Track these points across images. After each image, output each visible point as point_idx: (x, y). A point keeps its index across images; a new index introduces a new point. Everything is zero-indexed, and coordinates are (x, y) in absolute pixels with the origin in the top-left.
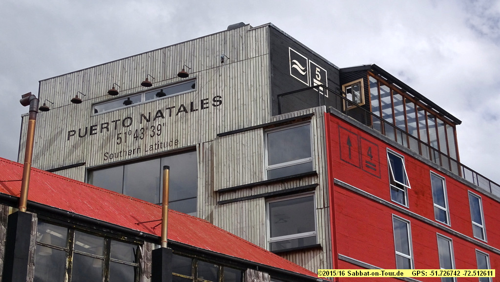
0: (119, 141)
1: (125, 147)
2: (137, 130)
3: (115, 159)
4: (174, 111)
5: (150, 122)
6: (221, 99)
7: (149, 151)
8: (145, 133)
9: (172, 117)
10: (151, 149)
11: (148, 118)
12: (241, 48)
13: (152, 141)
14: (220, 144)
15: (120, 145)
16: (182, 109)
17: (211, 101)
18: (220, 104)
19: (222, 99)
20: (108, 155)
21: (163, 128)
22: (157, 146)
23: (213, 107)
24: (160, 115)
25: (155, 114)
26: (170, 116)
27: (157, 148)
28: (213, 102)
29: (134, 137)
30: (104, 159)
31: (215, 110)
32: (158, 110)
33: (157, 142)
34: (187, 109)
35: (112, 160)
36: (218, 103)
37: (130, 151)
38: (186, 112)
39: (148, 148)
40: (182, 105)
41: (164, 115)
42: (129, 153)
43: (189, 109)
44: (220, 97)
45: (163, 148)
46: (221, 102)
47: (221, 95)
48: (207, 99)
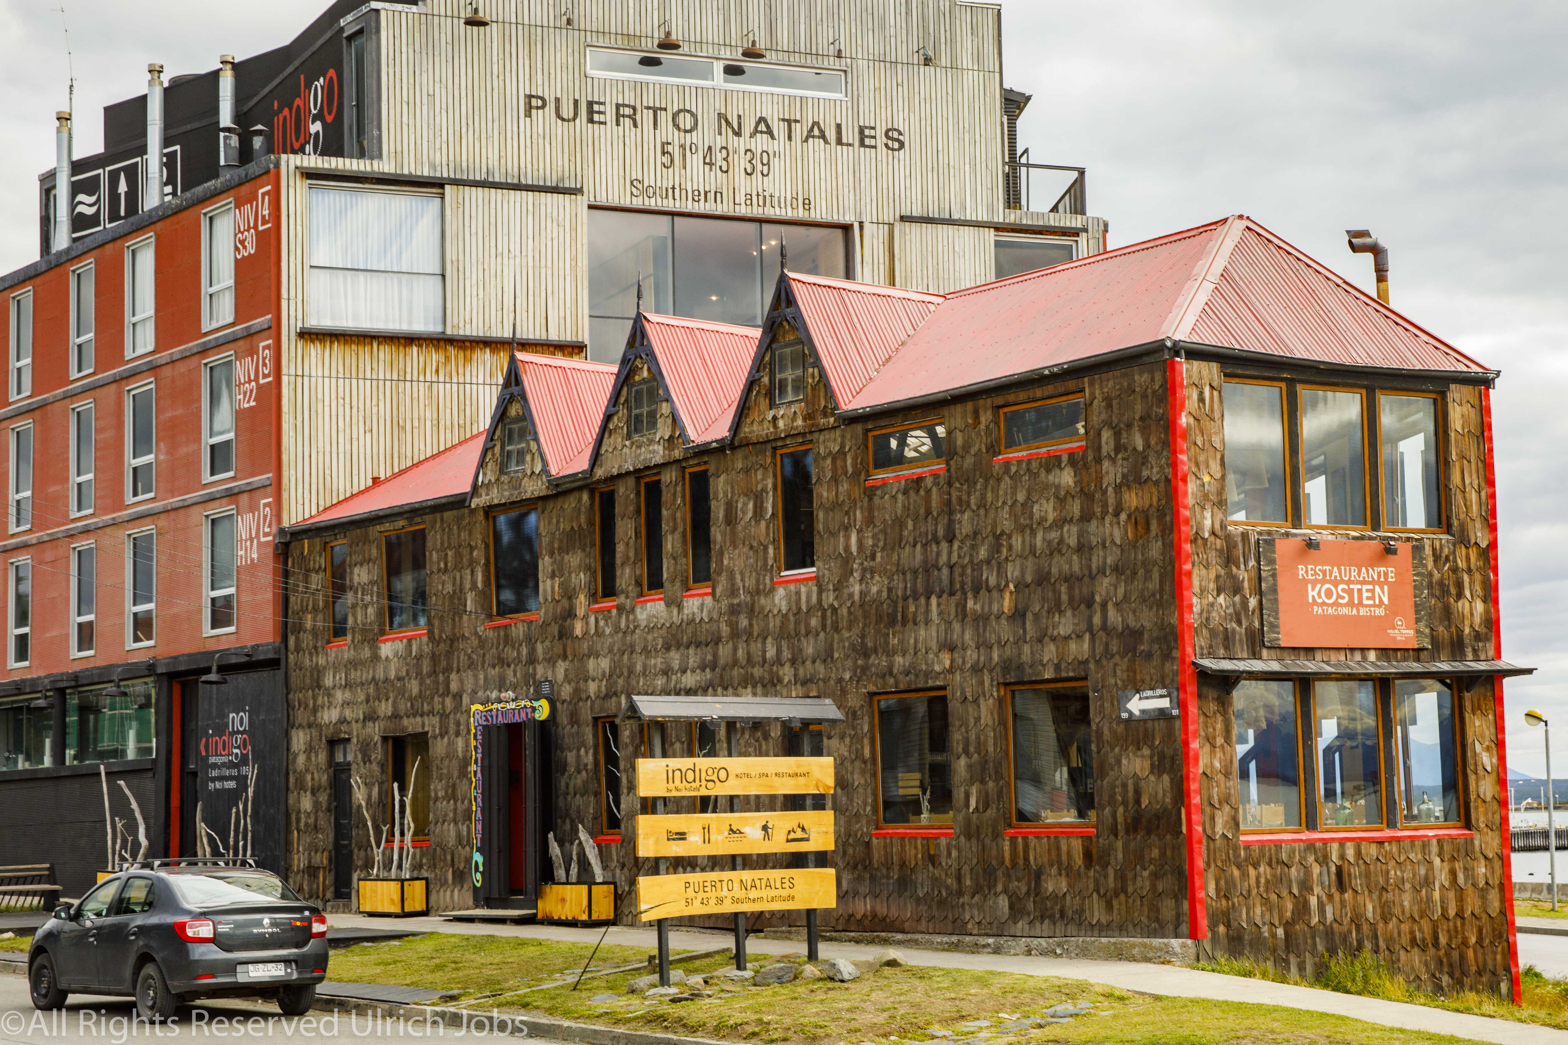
0: (666, 159)
1: (683, 180)
2: (710, 148)
3: (659, 200)
4: (799, 131)
5: (742, 139)
6: (901, 138)
7: (743, 205)
8: (730, 159)
9: (793, 143)
10: (748, 202)
11: (736, 127)
12: (943, 40)
13: (749, 184)
14: (908, 237)
15: (671, 170)
16: (816, 132)
17: (880, 133)
18: (899, 149)
19: (905, 139)
20: (640, 186)
21: (775, 162)
22: (761, 198)
23: (884, 148)
24: (764, 129)
25: (753, 125)
26: (790, 138)
27: (761, 203)
28: (884, 140)
29: (705, 163)
30: (632, 194)
31: (890, 158)
32: (758, 115)
33: (760, 191)
34: (827, 134)
35: (653, 200)
36: (896, 145)
37: (696, 193)
38: (826, 142)
39: (741, 198)
40: (816, 124)
41: (776, 133)
42: (693, 195)
43: (831, 135)
44: (900, 133)
45: (777, 209)
46: (902, 145)
47: (901, 129)
48: (873, 128)
